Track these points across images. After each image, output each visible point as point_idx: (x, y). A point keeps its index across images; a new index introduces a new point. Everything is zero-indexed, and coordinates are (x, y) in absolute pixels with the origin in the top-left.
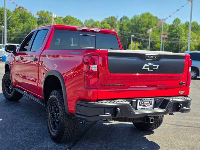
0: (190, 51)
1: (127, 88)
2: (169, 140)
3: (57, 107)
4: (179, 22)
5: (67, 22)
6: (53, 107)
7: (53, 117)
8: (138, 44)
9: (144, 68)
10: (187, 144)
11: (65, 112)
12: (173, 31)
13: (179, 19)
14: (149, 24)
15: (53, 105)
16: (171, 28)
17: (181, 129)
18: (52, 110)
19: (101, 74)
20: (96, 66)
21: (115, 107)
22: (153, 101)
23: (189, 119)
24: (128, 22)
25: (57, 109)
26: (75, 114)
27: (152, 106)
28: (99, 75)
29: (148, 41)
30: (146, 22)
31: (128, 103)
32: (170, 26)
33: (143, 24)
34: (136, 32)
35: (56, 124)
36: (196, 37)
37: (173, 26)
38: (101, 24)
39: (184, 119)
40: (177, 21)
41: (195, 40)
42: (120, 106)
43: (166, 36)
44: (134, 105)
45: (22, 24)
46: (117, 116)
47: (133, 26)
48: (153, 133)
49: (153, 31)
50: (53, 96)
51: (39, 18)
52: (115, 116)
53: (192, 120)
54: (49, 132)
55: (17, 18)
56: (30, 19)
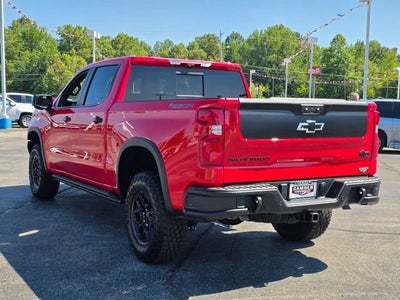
0: (368, 98)
1: (272, 164)
2: (341, 255)
3: (146, 201)
4: (343, 42)
5: (120, 46)
6: (138, 202)
7: (138, 220)
8: (262, 88)
9: (299, 128)
10: (373, 260)
11: (164, 209)
12: (332, 60)
13: (342, 37)
14: (283, 47)
15: (138, 199)
16: (327, 55)
17: (362, 237)
18: (136, 207)
19: (229, 141)
20: (220, 127)
21: (254, 196)
22: (315, 185)
23: (374, 222)
24: (241, 44)
25: (146, 205)
26: (184, 211)
27: (314, 194)
28: (226, 144)
29: (284, 82)
30: (276, 43)
31: (275, 188)
32: (325, 51)
33: (271, 47)
34: (257, 65)
35: (145, 231)
36: (378, 70)
37: (331, 50)
38: (188, 49)
39: (366, 221)
40: (338, 40)
41: (377, 78)
42: (261, 194)
43: (318, 71)
44: (285, 192)
45: (27, 51)
46: (258, 211)
47: (252, 52)
48: (312, 244)
49: (293, 61)
50: (140, 182)
51: (62, 41)
52: (253, 211)
53: (379, 222)
54: (133, 246)
55: (16, 40)
56: (42, 42)
